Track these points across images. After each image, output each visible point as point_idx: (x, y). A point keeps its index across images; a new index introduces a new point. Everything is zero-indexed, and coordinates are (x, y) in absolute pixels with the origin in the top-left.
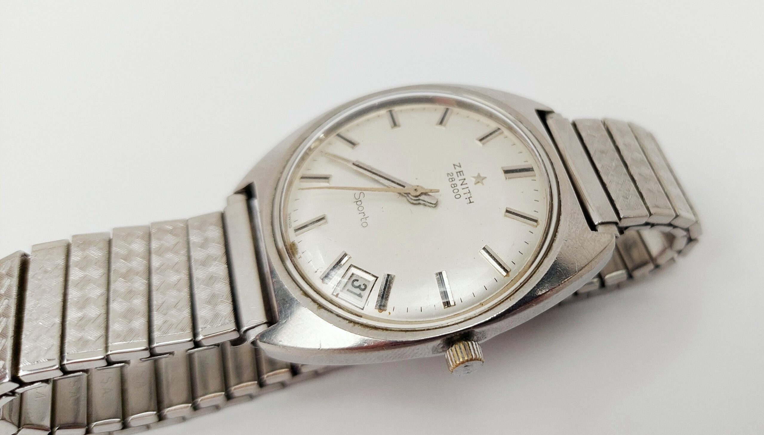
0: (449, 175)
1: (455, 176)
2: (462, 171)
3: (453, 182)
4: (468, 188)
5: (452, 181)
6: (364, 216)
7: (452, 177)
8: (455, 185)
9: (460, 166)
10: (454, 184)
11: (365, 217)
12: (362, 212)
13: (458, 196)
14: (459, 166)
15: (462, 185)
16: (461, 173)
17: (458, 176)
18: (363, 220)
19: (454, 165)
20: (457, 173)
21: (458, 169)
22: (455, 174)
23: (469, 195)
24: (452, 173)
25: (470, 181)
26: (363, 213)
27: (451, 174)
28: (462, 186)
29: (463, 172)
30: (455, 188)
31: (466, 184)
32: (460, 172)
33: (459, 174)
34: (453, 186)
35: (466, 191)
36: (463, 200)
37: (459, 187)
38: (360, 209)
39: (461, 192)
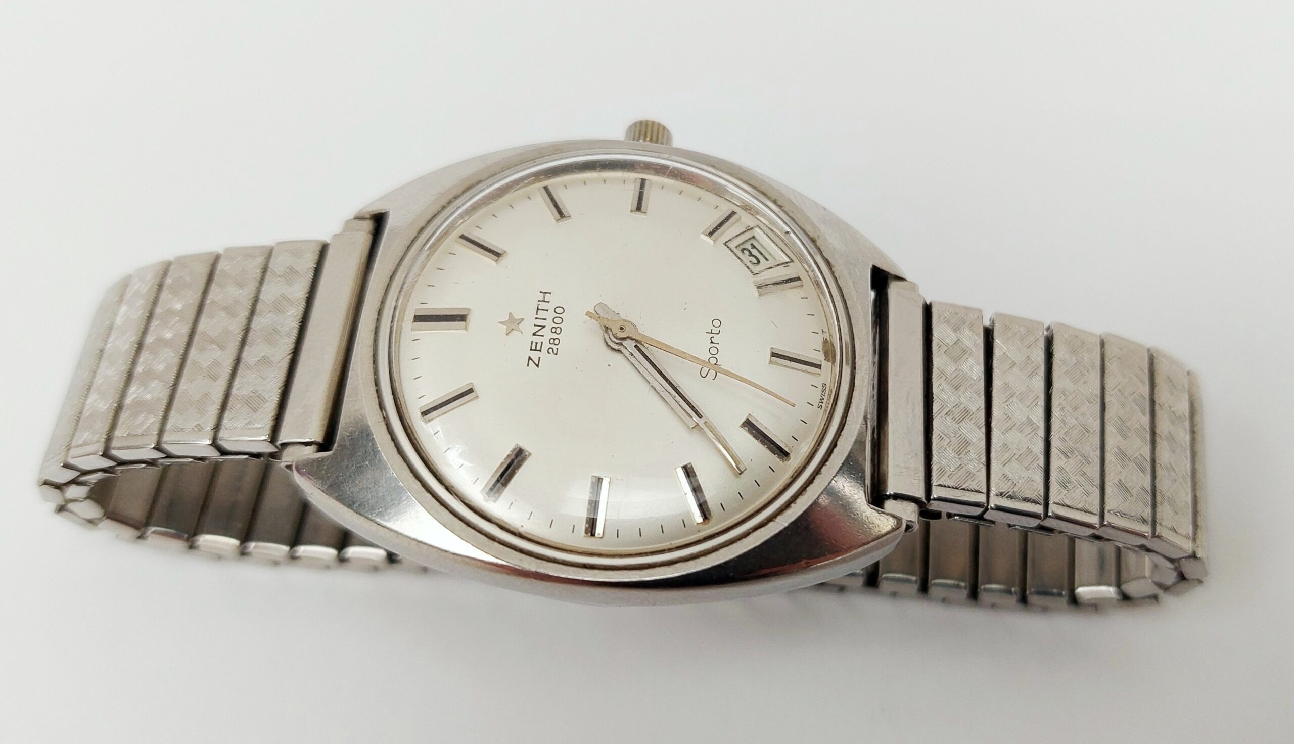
0: (555, 352)
1: (546, 346)
2: (531, 350)
3: (555, 336)
4: (536, 318)
5: (554, 339)
6: (713, 337)
7: (553, 346)
8: (554, 330)
9: (530, 358)
10: (555, 332)
11: (712, 335)
12: (713, 345)
13: (559, 311)
14: (530, 361)
15: (544, 327)
16: (534, 348)
17: (542, 343)
18: (716, 330)
19: (537, 366)
20: (540, 351)
21: (535, 355)
22: (544, 349)
23: (543, 306)
24: (548, 353)
25: (528, 327)
26: (712, 342)
27: (551, 351)
28: (543, 325)
29: (531, 347)
30: (556, 326)
31: (535, 325)
32: (535, 350)
33: (538, 348)
34: (558, 331)
35: (541, 314)
36: (554, 301)
37: (549, 324)
38: (714, 351)
39: (550, 315)
